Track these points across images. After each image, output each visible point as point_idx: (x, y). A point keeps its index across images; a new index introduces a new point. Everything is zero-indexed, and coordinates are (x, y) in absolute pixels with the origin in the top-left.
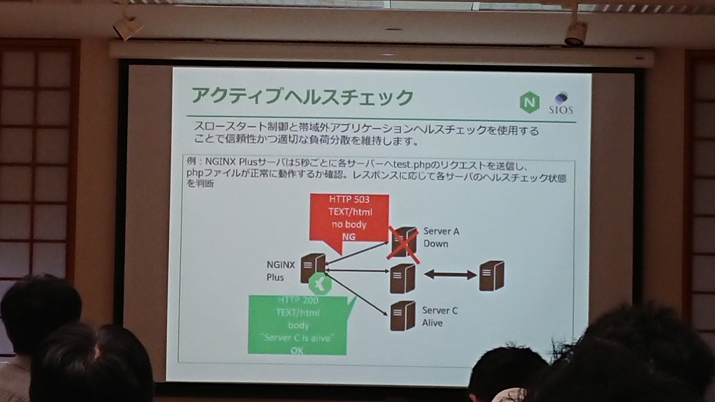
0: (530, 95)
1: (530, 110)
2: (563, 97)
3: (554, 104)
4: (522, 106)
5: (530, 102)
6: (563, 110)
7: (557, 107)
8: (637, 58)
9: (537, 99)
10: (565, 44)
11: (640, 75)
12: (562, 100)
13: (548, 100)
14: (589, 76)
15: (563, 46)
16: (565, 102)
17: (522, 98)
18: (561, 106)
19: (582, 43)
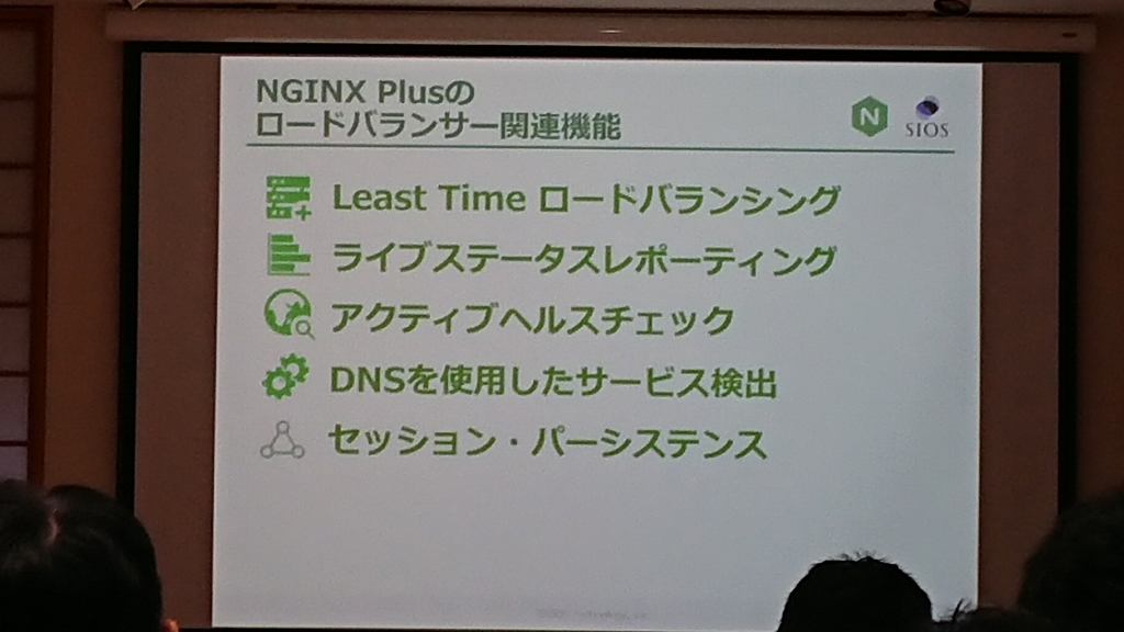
0: (870, 103)
1: (870, 130)
2: (929, 107)
3: (915, 118)
4: (856, 124)
5: (870, 115)
6: (931, 130)
7: (919, 125)
8: (1066, 35)
9: (884, 110)
10: (933, 9)
11: (1071, 66)
12: (928, 110)
13: (903, 112)
14: (977, 68)
15: (931, 14)
16: (933, 116)
17: (856, 109)
18: (926, 122)
19: (966, 8)
